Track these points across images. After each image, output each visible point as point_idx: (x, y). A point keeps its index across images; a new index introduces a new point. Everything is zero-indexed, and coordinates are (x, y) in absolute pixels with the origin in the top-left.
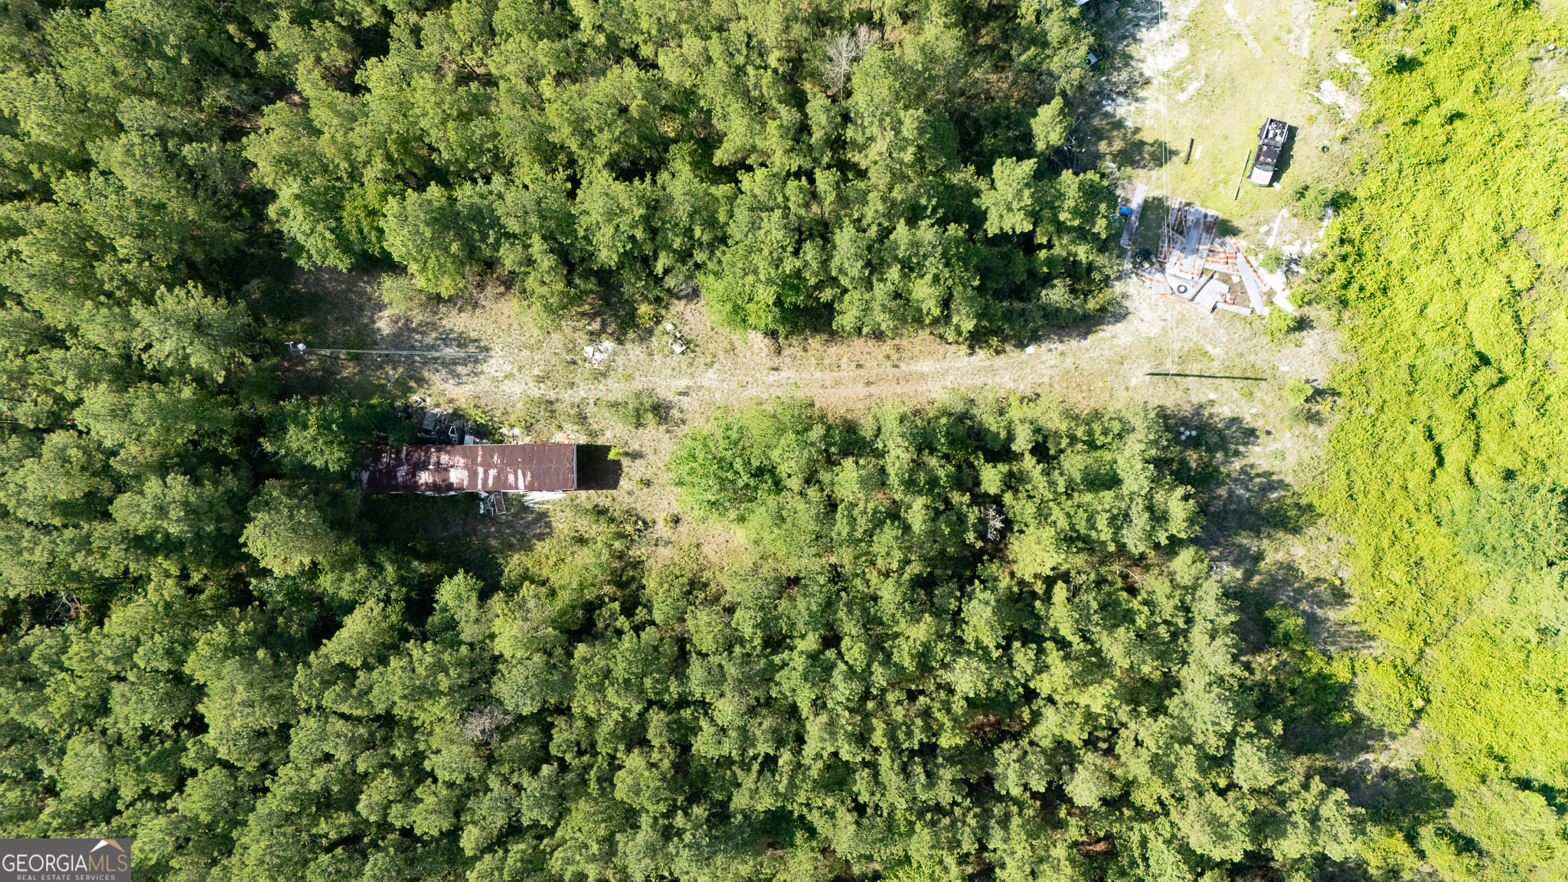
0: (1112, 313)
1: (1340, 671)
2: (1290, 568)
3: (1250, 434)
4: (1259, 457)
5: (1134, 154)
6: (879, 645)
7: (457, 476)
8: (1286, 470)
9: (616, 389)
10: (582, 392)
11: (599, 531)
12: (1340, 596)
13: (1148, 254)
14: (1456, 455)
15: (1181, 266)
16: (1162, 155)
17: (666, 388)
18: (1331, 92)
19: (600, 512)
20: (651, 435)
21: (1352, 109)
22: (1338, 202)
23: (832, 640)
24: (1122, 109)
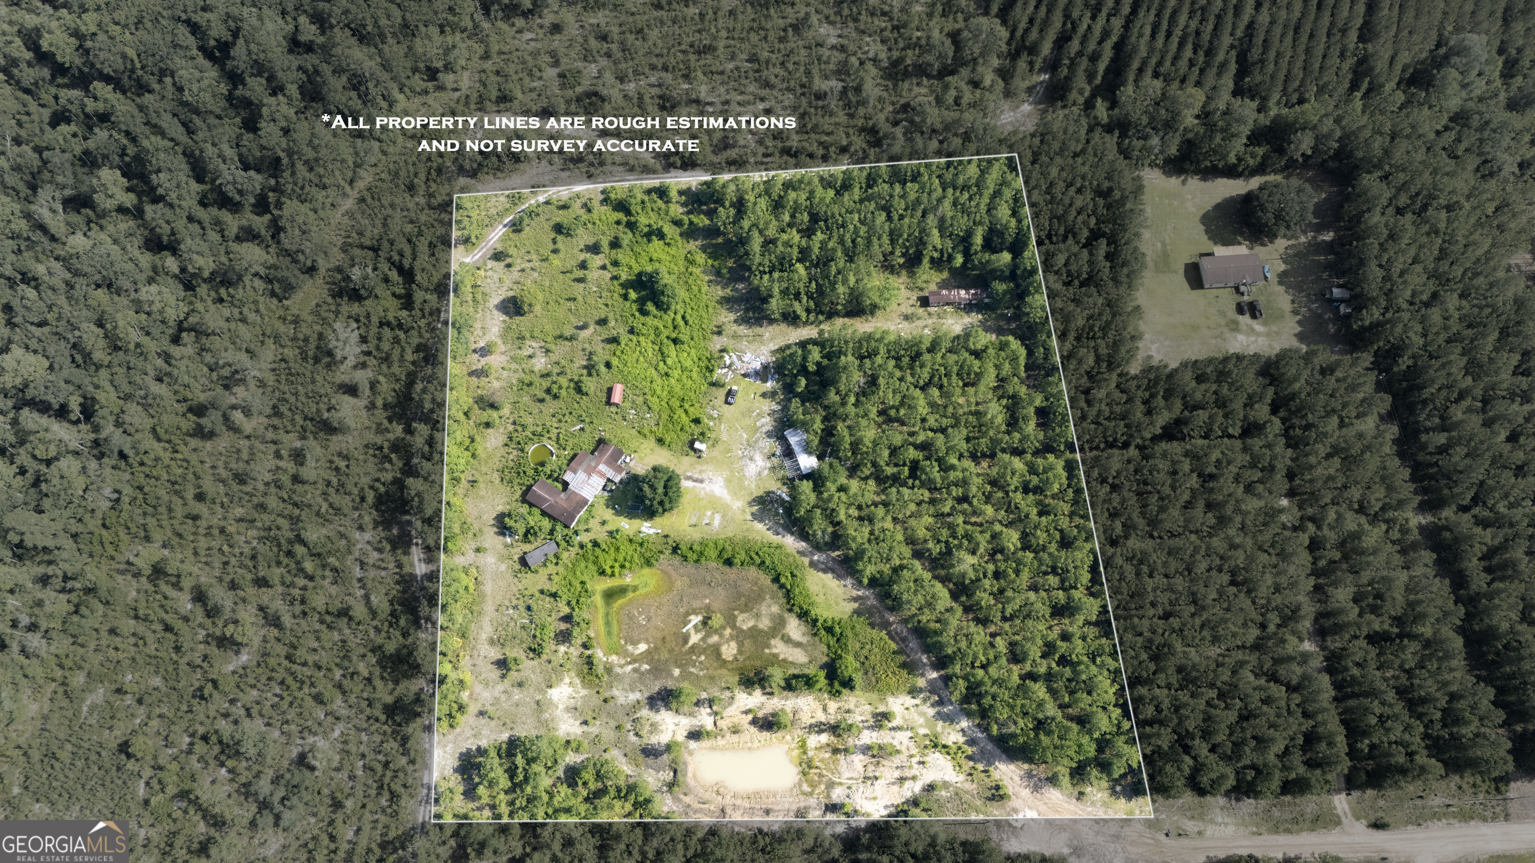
0: (773, 352)
1: (710, 262)
2: (723, 288)
3: (735, 321)
4: (732, 316)
5: (772, 394)
6: (841, 242)
7: (963, 292)
8: (724, 312)
9: (920, 323)
10: (930, 321)
11: (920, 283)
12: (710, 281)
13: (765, 367)
14: (679, 317)
15: (757, 365)
16: (764, 395)
17: (905, 325)
18: (715, 414)
19: (921, 289)
20: (910, 311)
21: (709, 410)
22: (713, 384)
23: (853, 241)
24: (777, 407)
